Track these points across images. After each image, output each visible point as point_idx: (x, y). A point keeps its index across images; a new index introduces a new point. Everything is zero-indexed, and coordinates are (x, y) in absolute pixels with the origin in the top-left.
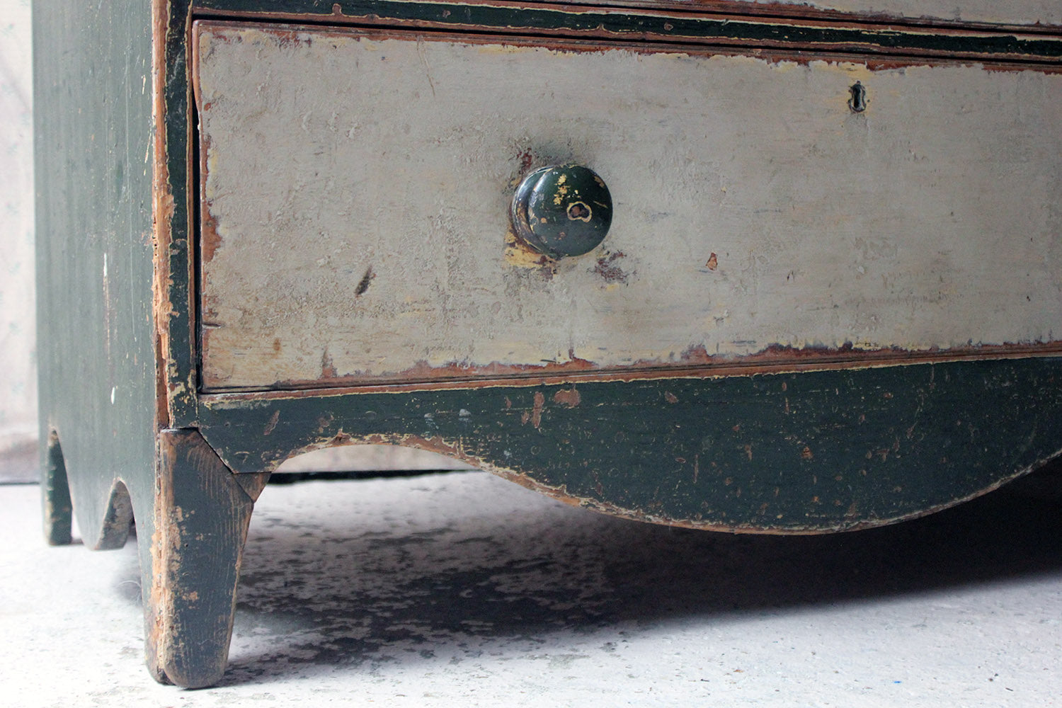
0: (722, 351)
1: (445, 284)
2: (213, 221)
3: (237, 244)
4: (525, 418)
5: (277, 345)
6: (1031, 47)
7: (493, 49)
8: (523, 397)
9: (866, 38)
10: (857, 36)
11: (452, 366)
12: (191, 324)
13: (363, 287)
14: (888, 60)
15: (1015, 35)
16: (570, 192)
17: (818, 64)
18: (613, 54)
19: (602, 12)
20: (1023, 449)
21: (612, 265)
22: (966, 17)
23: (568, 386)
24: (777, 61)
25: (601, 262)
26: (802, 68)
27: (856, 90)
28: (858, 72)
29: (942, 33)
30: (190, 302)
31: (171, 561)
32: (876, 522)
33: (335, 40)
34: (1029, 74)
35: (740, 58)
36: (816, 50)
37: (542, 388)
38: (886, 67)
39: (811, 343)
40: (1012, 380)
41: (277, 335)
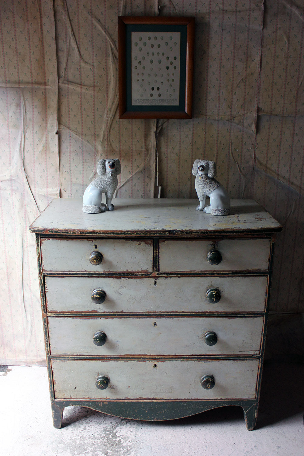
0: (131, 398)
1: (87, 388)
2: (55, 381)
3: (58, 383)
4: (100, 405)
5: (64, 394)
6: (191, 358)
7: (93, 362)
8: (100, 402)
9: (157, 358)
10: (155, 358)
11: (89, 398)
12: (53, 392)
13: (75, 388)
14: (161, 361)
15: (187, 356)
16: (100, 384)
17: (148, 362)
18: (112, 362)
19: (110, 357)
20: (189, 413)
21: (112, 387)
22: (177, 354)
23: (106, 402)
24: (140, 362)
25: (111, 387)
26: (144, 362)
27: (155, 365)
28: (156, 363)
29: (172, 357)
30: (53, 389)
31: (53, 416)
32: (160, 420)
33: (69, 361)
34: (190, 362)
35: (133, 361)
36: (147, 360)
37: (102, 402)
38: (161, 362)
39: (147, 397)
40: (186, 404)
41: (64, 393)
